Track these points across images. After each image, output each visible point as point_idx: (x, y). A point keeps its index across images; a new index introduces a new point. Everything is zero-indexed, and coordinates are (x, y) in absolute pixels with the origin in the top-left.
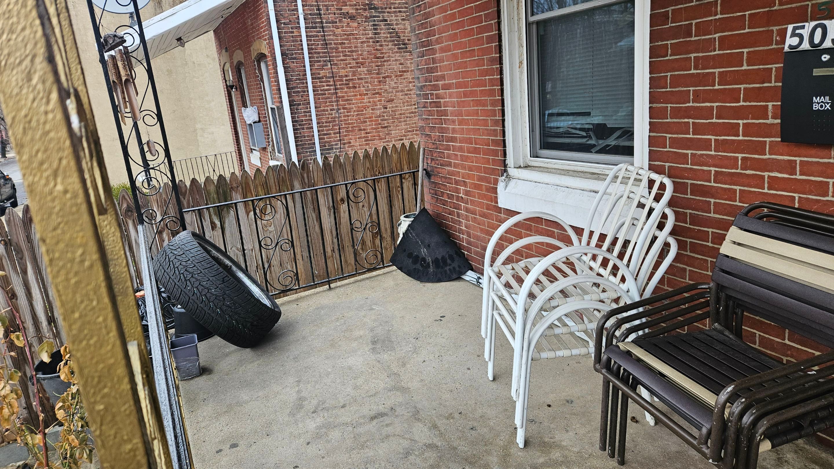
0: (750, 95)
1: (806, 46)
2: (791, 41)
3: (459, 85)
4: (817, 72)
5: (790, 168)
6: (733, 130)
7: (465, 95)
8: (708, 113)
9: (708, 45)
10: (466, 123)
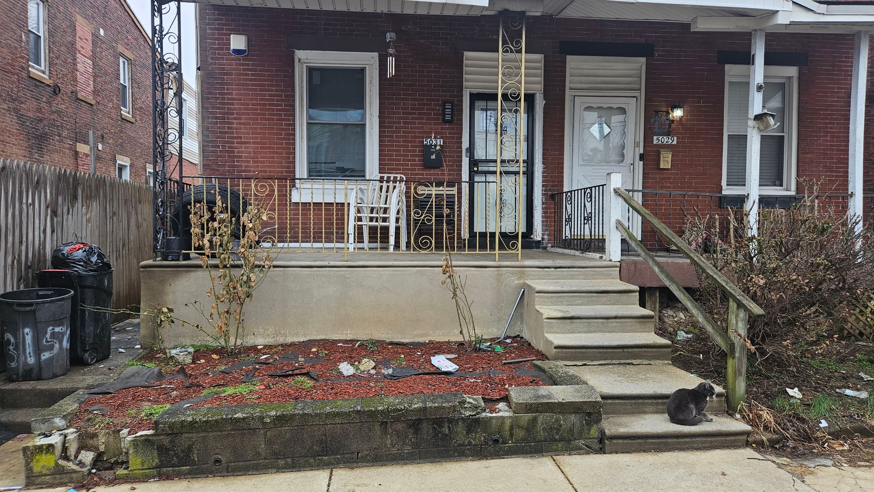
0: (411, 156)
1: (429, 144)
2: (425, 143)
3: (254, 143)
4: (432, 150)
5: (423, 174)
6: (408, 165)
7: (261, 148)
8: (400, 160)
9: (399, 142)
10: (261, 162)
